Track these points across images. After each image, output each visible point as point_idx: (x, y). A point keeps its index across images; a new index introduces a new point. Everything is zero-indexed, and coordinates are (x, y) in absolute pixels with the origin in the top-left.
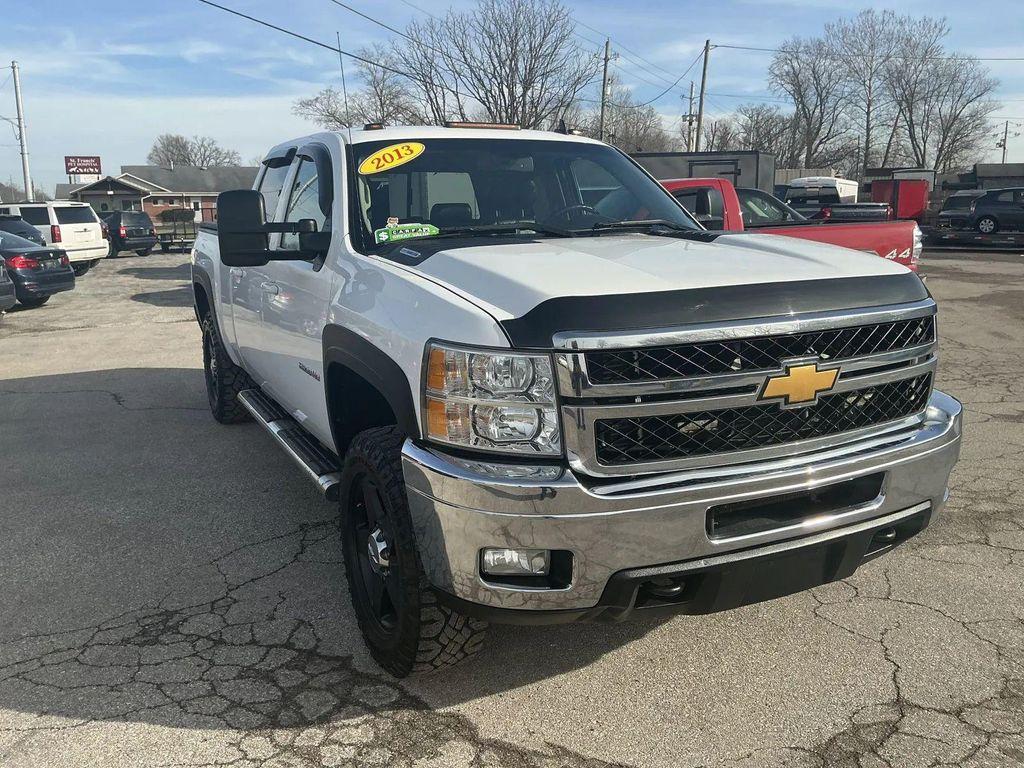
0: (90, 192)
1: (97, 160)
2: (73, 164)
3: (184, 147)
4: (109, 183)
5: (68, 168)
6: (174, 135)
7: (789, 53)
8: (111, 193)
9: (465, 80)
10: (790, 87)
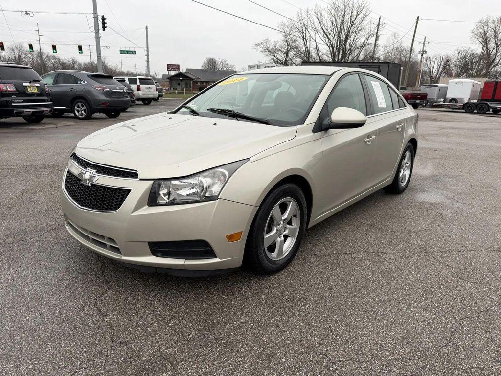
0: (173, 78)
1: (178, 65)
2: (170, 67)
3: (215, 62)
4: (180, 75)
5: (168, 68)
6: (212, 58)
7: (483, 23)
8: (181, 78)
9: (319, 34)
10: (481, 40)
